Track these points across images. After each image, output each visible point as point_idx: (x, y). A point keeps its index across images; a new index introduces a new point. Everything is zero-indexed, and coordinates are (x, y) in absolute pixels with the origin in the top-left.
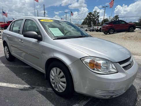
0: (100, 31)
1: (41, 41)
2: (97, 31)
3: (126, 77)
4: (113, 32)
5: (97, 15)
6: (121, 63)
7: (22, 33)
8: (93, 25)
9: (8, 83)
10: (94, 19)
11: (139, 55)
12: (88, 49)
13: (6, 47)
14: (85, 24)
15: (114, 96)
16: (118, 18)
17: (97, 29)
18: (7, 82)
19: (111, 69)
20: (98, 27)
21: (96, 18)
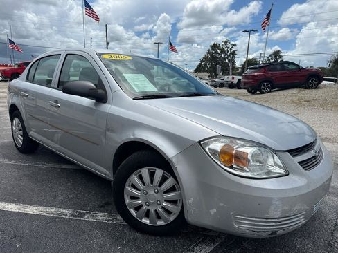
0: (238, 86)
1: (105, 102)
2: (231, 86)
3: (308, 185)
4: (269, 88)
5: (231, 50)
6: (294, 152)
7: (56, 87)
8: (221, 74)
9: (20, 203)
10: (225, 59)
11: (333, 142)
12: (216, 120)
13: (16, 121)
14: (203, 71)
15: (281, 232)
16: (281, 57)
17: (232, 82)
18: (18, 201)
19: (271, 168)
20: (233, 78)
21: (227, 58)
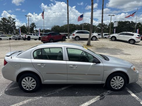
0: (28, 39)
5: (13, 21)
10: (10, 25)
20: (26, 36)
